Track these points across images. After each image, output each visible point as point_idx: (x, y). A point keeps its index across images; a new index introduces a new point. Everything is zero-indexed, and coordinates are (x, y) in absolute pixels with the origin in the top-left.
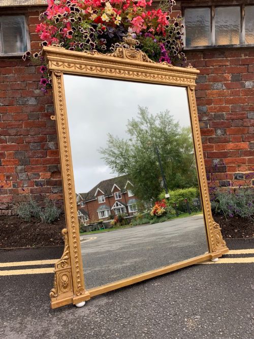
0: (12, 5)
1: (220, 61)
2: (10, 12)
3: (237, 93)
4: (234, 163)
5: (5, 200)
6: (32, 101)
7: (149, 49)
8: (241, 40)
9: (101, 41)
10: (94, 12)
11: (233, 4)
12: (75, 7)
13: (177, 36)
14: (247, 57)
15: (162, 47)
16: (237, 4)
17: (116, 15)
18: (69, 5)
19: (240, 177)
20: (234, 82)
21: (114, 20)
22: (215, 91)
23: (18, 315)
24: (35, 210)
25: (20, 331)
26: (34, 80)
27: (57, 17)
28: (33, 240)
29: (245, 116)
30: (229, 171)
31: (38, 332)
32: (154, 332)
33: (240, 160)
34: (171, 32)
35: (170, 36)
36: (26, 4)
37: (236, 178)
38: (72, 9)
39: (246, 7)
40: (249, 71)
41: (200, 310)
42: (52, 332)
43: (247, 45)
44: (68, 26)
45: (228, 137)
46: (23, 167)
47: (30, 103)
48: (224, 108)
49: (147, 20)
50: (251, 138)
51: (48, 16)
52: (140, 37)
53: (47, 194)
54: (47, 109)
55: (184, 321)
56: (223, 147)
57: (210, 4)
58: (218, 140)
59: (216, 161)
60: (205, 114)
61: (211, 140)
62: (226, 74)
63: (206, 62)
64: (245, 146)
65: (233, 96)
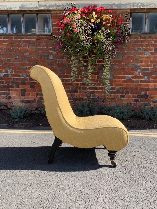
1: (149, 41)
2: (43, 12)
4: (153, 94)
5: (35, 106)
6: (51, 57)
19: (155, 101)
20: (156, 52)
22: (145, 56)
26: (53, 47)
30: (150, 98)
33: (156, 92)
36: (52, 9)
37: (153, 102)
48: (150, 65)
54: (59, 62)
56: (147, 85)
57: (145, 11)
58: (145, 81)
59: (143, 92)
60: (139, 68)
61: (141, 81)
62: (152, 48)
63: (141, 41)
65: (155, 59)
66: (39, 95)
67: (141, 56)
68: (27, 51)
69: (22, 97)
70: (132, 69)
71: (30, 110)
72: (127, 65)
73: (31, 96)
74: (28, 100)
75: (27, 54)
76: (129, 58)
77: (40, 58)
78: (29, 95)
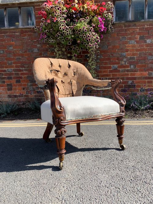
4: (140, 83)
5: (22, 100)
14: (148, 26)
20: (141, 40)
29: (146, 58)
30: (137, 87)
33: (143, 81)
37: (141, 91)
40: (149, 34)
43: (148, 20)
45: (137, 69)
46: (31, 83)
47: (35, 52)
48: (135, 54)
50: (149, 70)
54: (44, 55)
56: (134, 75)
58: (132, 71)
59: (130, 82)
60: (125, 57)
61: (128, 71)
62: (137, 36)
63: (126, 29)
64: (146, 74)
65: (141, 47)
66: (25, 89)
67: (127, 45)
68: (12, 45)
69: (9, 92)
70: (118, 59)
71: (17, 105)
72: (112, 55)
73: (17, 91)
74: (15, 95)
75: (11, 48)
76: (114, 47)
77: (25, 52)
78: (15, 89)
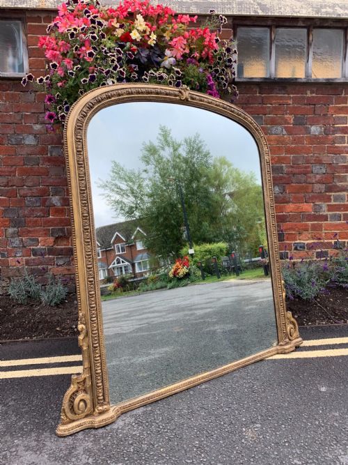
0: (4, 6)
1: (281, 98)
3: (299, 141)
4: (294, 230)
6: (30, 140)
7: (193, 79)
8: (306, 72)
9: (131, 67)
10: (121, 26)
11: (299, 25)
12: (97, 20)
13: (228, 64)
14: (314, 95)
15: (209, 77)
16: (303, 25)
17: (150, 32)
18: (89, 16)
19: (301, 247)
20: (297, 126)
21: (147, 38)
22: (273, 137)
23: (32, 430)
24: (32, 289)
25: (38, 450)
26: (33, 111)
27: (72, 31)
28: (33, 330)
29: (309, 169)
30: (288, 239)
31: (61, 450)
32: (207, 446)
33: (302, 226)
34: (220, 59)
35: (219, 63)
36: (24, 6)
37: (296, 249)
38: (93, 22)
39: (314, 30)
40: (316, 113)
41: (259, 418)
42: (80, 450)
43: (314, 80)
44: (87, 44)
45: (287, 195)
46: (16, 229)
47: (27, 143)
48: (284, 158)
49: (190, 40)
50: (316, 198)
51: (58, 28)
52: (181, 63)
53: (50, 267)
54: (51, 152)
55: (242, 432)
56: (281, 209)
57: (269, 23)
58: (276, 199)
62: (288, 116)
63: (263, 99)
64: (308, 207)
65: (296, 143)
